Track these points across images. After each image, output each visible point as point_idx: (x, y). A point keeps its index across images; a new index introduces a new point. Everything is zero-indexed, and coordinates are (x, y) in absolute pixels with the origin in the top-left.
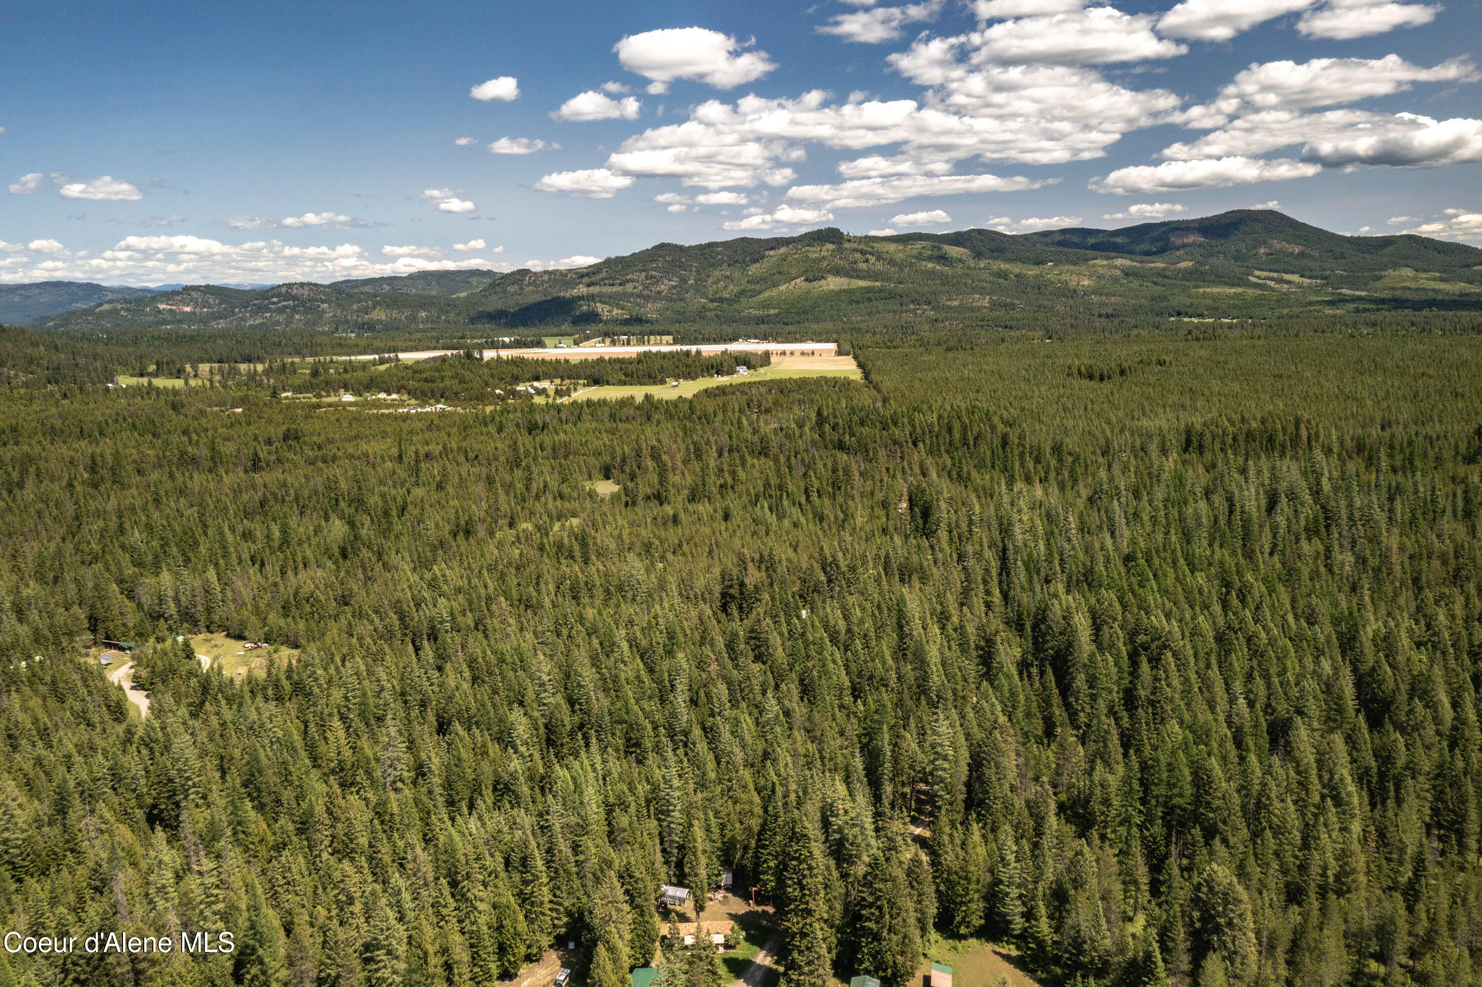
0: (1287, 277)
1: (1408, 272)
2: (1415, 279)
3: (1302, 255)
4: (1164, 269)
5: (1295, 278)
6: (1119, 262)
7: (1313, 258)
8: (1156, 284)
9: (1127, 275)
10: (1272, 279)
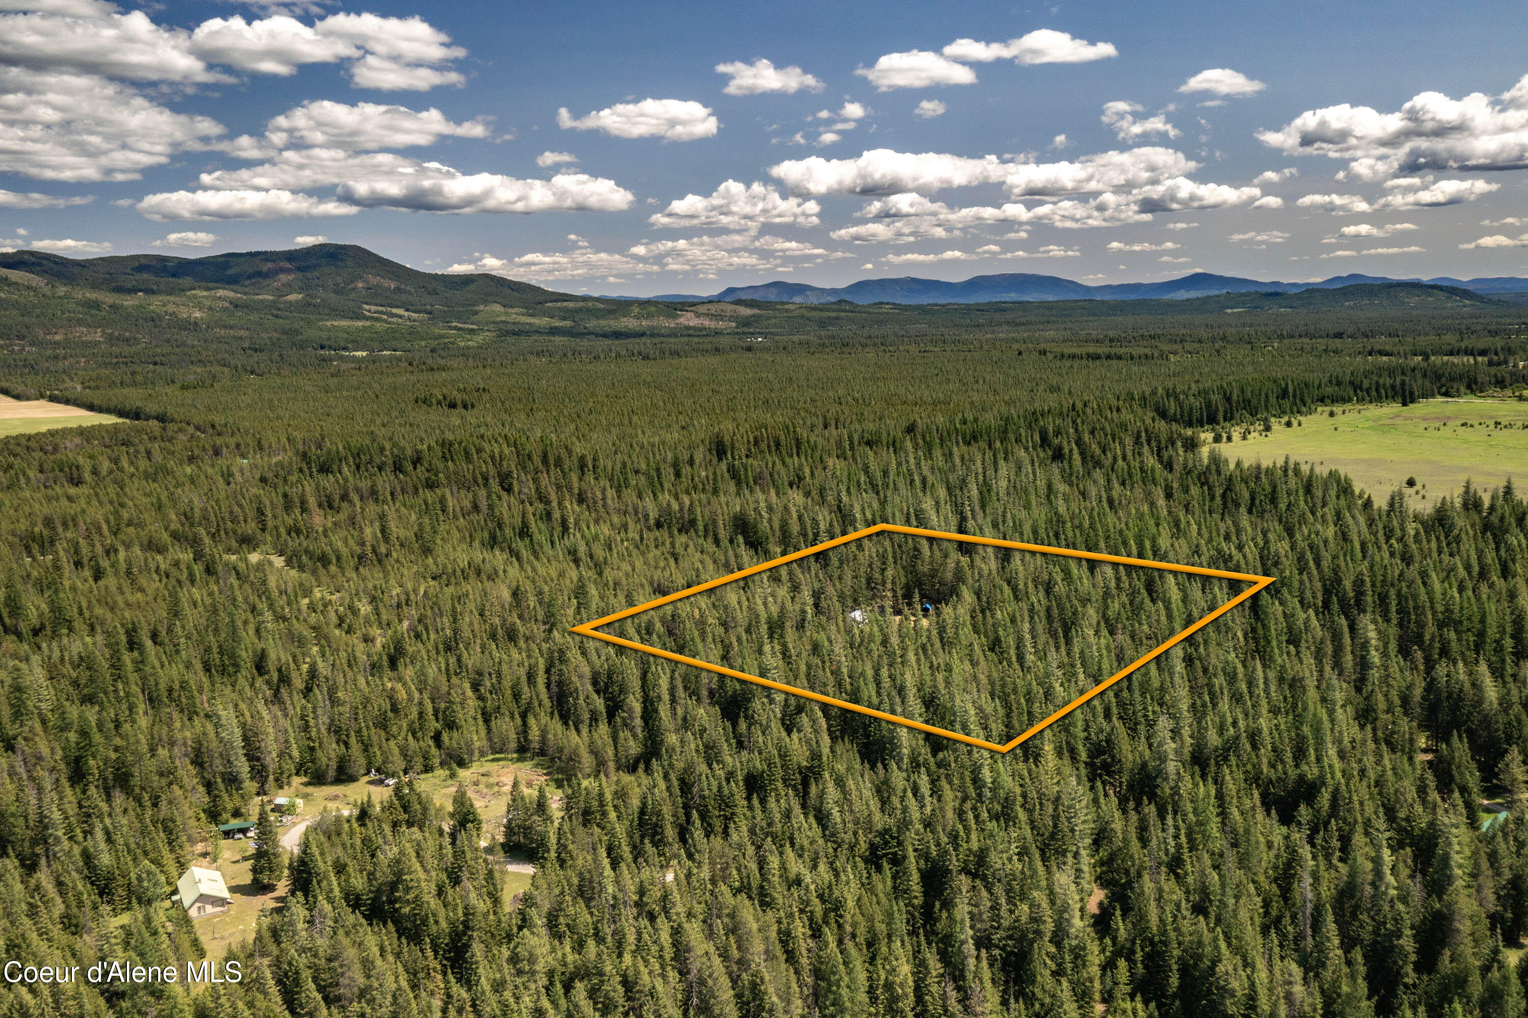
0: (394, 311)
1: (497, 308)
2: (506, 314)
3: (398, 290)
4: (274, 302)
5: (400, 311)
6: (221, 293)
7: (410, 293)
8: (276, 316)
9: (236, 306)
10: (382, 313)
